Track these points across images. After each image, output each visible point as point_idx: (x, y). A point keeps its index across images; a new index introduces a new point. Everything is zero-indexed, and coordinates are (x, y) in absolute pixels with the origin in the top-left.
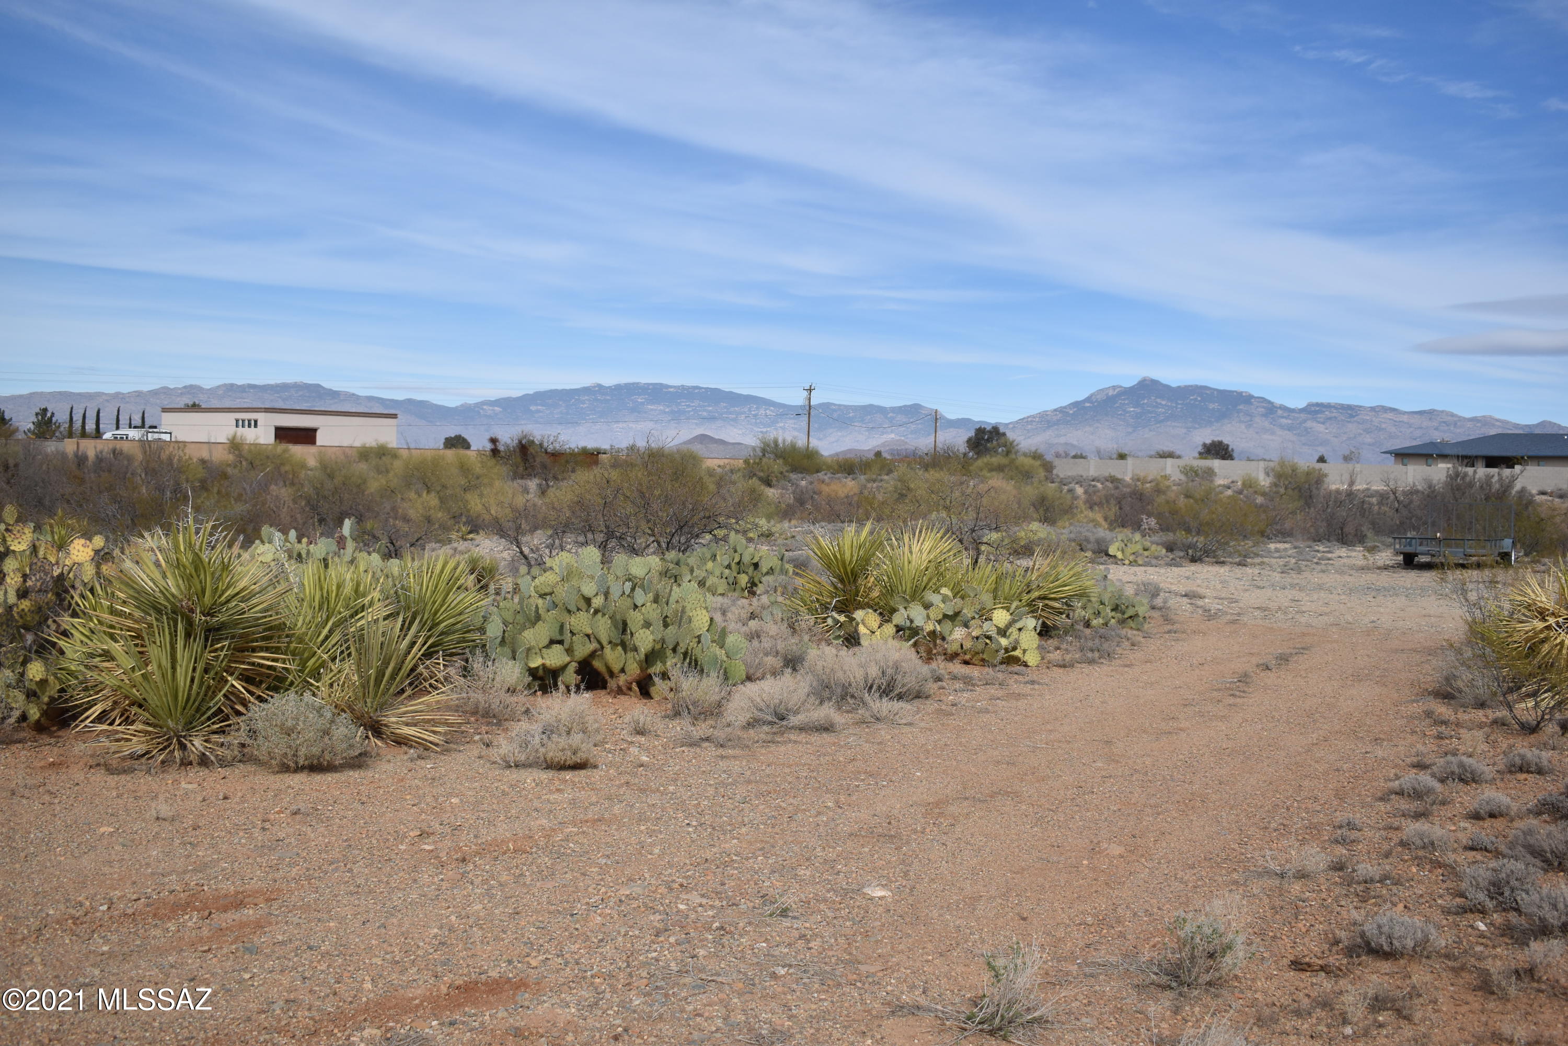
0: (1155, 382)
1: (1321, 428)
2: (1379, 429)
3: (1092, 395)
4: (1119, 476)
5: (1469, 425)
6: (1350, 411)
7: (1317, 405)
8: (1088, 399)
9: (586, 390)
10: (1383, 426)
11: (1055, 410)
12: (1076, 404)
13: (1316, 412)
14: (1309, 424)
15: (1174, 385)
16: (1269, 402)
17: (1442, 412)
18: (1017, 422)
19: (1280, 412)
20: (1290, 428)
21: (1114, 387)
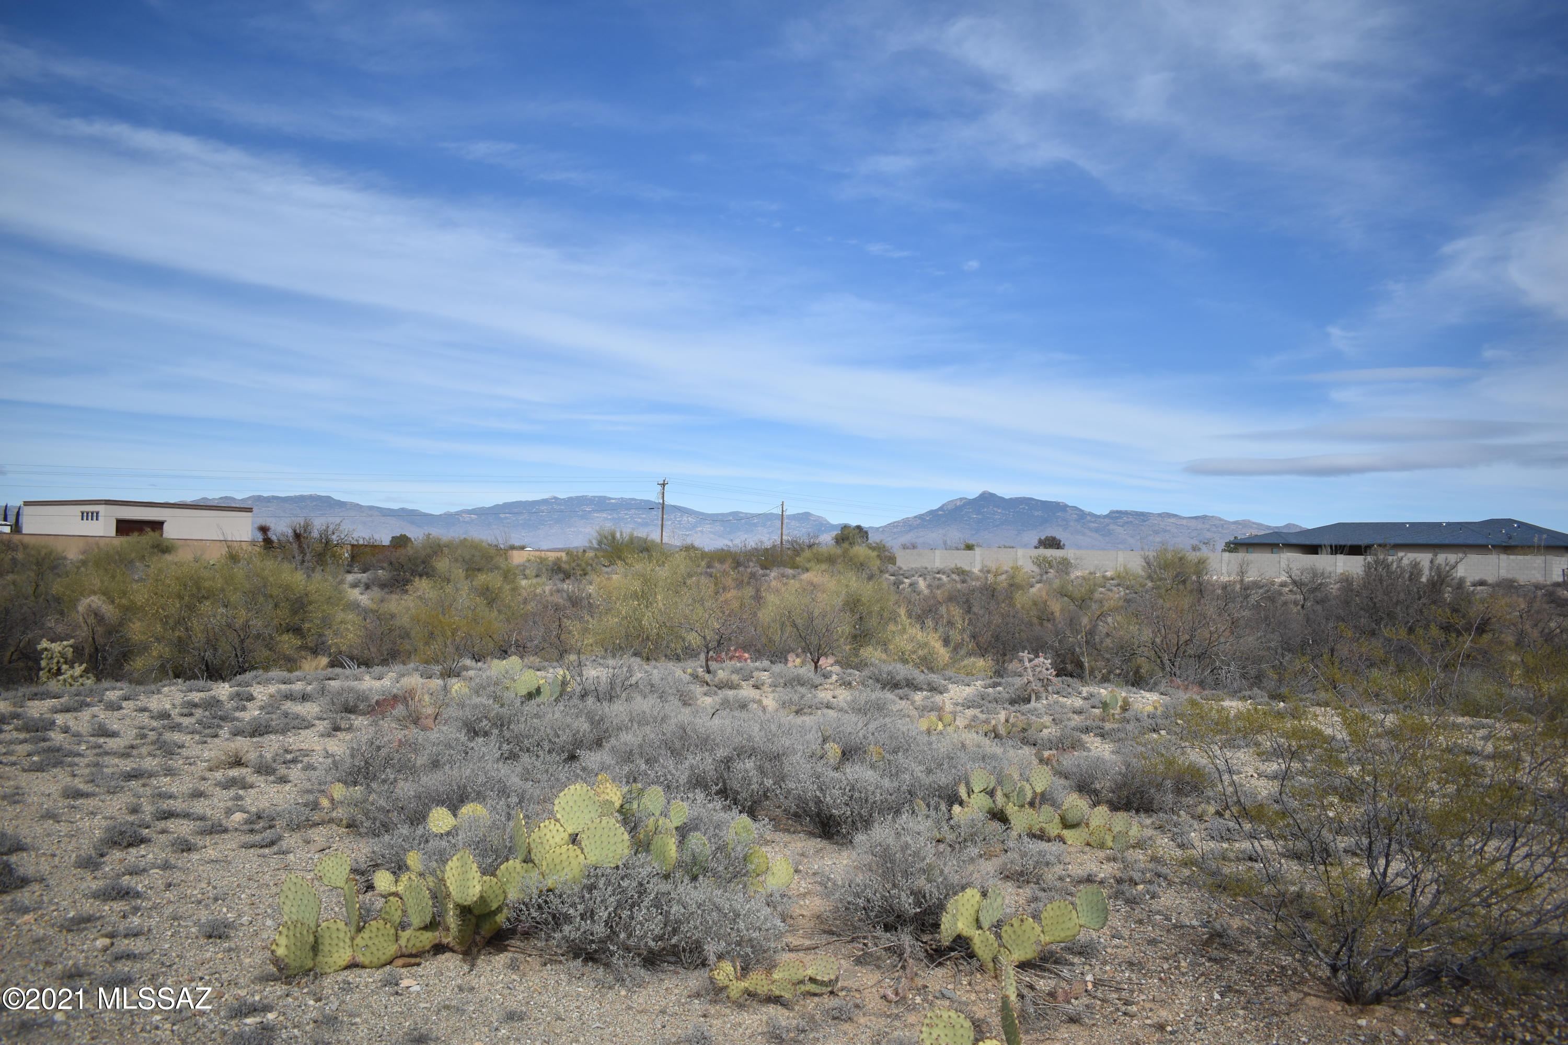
0: (992, 496)
1: (1120, 530)
2: (1165, 531)
3: (943, 505)
4: (967, 568)
5: (1233, 527)
6: (1143, 517)
7: (1117, 512)
8: (941, 509)
9: (545, 502)
10: (1168, 528)
11: (915, 517)
12: (931, 512)
13: (1117, 518)
14: (1111, 527)
15: (1007, 497)
16: (1081, 510)
17: (1212, 517)
18: (885, 526)
19: (1089, 518)
20: (1097, 530)
21: (961, 499)
